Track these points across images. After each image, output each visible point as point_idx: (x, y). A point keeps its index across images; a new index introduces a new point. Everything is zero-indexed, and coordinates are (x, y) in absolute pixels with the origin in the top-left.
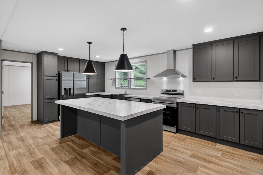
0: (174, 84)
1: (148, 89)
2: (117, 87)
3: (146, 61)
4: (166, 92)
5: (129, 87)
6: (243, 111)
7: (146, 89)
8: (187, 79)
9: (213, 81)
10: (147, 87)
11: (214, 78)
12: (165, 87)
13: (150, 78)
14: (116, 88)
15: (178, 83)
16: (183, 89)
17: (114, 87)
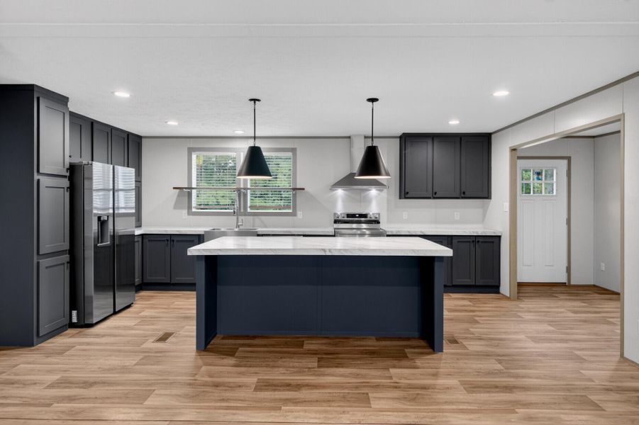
0: (361, 202)
1: (300, 214)
2: (194, 210)
3: (293, 150)
4: (346, 219)
5: (242, 210)
6: (480, 240)
7: (294, 214)
8: (384, 193)
9: (434, 198)
10: (295, 208)
11: (435, 193)
12: (341, 210)
13: (303, 189)
14: (190, 213)
15: (368, 201)
16: (377, 212)
17: (185, 212)
